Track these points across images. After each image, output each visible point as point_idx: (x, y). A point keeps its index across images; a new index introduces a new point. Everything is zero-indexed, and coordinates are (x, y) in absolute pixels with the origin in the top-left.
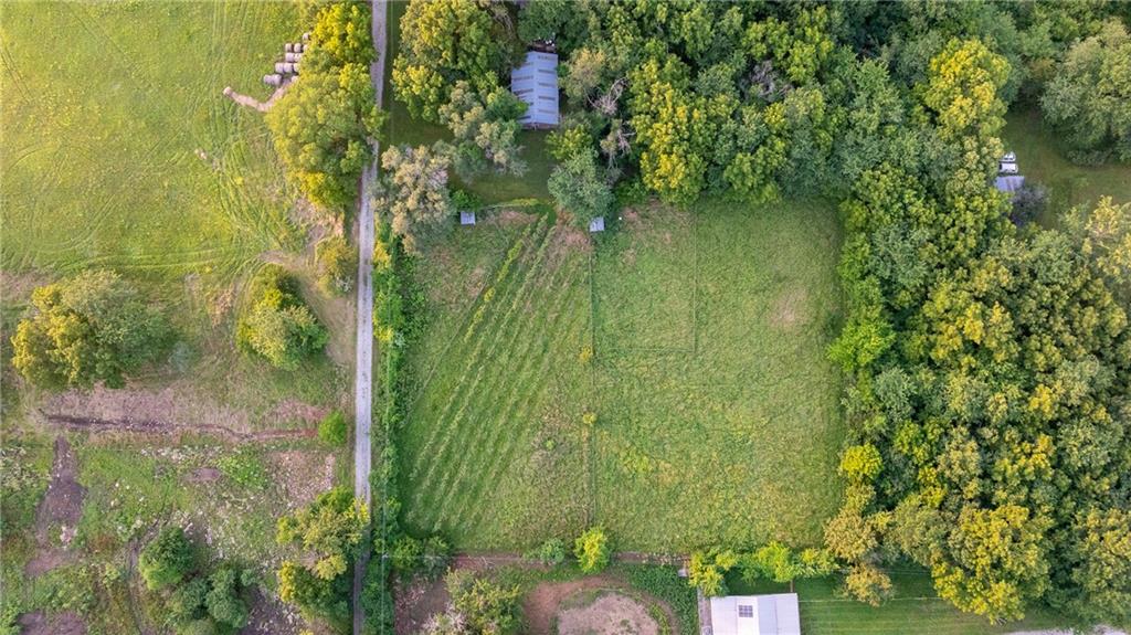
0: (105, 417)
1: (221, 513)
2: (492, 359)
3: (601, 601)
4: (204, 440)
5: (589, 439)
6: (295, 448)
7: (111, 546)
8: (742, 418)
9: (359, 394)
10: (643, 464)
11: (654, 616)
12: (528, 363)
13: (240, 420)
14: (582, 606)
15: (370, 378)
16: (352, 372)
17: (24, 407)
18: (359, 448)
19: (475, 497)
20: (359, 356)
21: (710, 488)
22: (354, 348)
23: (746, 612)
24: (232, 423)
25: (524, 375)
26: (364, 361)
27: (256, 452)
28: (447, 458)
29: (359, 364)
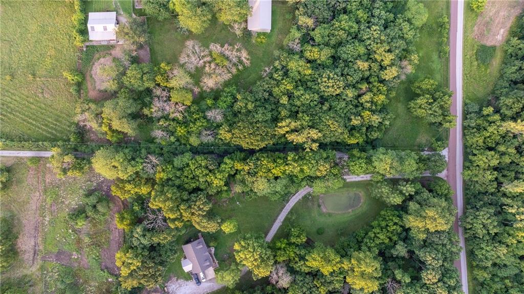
0: (33, 244)
1: (67, 203)
2: (12, 109)
3: (93, 76)
4: (42, 209)
5: (40, 78)
6: (45, 177)
7: (79, 241)
8: (33, 27)
9: (25, 155)
10: (48, 61)
11: (99, 59)
12: (14, 98)
13: (35, 196)
14: (95, 82)
15: (19, 152)
16: (17, 157)
17: (29, 273)
18: (43, 155)
19: (60, 117)
20: (11, 155)
21: (56, 39)
22: (8, 157)
23: (93, 28)
24: (35, 199)
25: (18, 99)
26: (13, 153)
27: (45, 191)
28: (46, 125)
29: (14, 155)
